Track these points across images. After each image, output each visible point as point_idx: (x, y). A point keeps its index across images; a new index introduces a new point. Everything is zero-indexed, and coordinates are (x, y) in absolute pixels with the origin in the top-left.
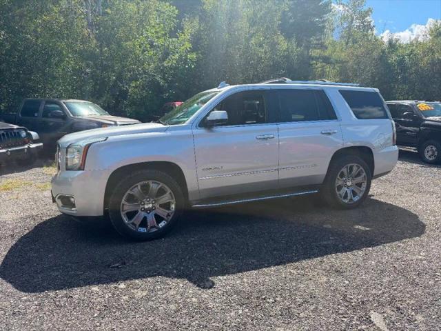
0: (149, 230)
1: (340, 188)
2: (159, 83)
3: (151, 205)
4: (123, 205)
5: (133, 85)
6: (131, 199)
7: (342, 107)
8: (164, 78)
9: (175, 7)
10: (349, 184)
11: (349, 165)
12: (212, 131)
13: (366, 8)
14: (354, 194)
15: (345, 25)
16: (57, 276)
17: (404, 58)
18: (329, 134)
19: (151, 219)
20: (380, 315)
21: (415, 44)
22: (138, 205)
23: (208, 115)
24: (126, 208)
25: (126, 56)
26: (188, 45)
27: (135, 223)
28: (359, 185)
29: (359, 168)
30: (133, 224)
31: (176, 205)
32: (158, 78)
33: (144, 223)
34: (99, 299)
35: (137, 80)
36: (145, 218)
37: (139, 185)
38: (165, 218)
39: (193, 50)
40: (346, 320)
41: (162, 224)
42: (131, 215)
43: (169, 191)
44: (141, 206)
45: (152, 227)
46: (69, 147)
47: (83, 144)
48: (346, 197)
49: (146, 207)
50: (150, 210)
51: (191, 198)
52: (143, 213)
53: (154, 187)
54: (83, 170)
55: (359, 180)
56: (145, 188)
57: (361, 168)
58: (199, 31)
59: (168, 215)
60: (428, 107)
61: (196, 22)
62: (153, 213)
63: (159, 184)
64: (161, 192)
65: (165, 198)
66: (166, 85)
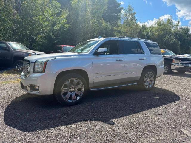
0: (73, 101)
1: (145, 82)
2: (51, 36)
3: (73, 89)
4: (62, 89)
5: (39, 36)
6: (66, 86)
7: (146, 49)
8: (53, 34)
9: (59, 3)
10: (148, 80)
11: (149, 73)
12: (99, 57)
13: (133, 12)
14: (150, 84)
15: (126, 18)
16: (38, 123)
17: (148, 33)
18: (142, 60)
19: (73, 96)
20: (186, 130)
21: (151, 27)
22: (68, 89)
23: (97, 49)
24: (63, 91)
25: (35, 23)
26: (65, 21)
27: (67, 98)
28: (151, 81)
29: (151, 74)
30: (66, 98)
31: (84, 90)
32: (51, 34)
33: (70, 98)
34: (66, 132)
35: (40, 35)
36: (71, 95)
37: (69, 80)
38: (80, 95)
39: (67, 23)
40: (174, 133)
41: (78, 98)
42: (65, 94)
43: (82, 83)
44: (69, 90)
45: (74, 99)
46: (35, 62)
47: (44, 60)
48: (147, 85)
49: (71, 90)
50: (73, 92)
51: (90, 86)
52: (70, 93)
53: (75, 81)
54: (44, 73)
55: (151, 79)
56: (72, 82)
57: (152, 74)
58: (69, 15)
59: (81, 94)
60: (164, 52)
61: (67, 11)
62: (74, 93)
63: (77, 80)
64: (78, 83)
65: (80, 86)
66: (55, 37)
